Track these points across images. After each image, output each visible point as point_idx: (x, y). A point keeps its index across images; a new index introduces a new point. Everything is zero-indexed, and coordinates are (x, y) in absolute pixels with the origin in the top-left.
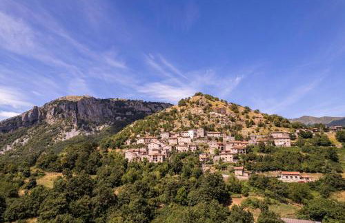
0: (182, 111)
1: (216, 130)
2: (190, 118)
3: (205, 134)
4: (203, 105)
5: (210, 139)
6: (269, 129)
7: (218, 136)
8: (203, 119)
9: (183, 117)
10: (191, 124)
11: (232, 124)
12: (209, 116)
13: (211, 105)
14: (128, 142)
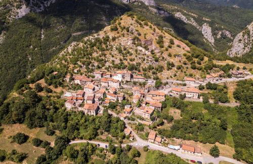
0: (114, 39)
1: (141, 69)
2: (120, 51)
3: (132, 77)
4: (133, 34)
5: (135, 83)
6: (185, 72)
7: (142, 81)
8: (131, 54)
9: (114, 48)
10: (121, 60)
11: (156, 65)
12: (136, 51)
13: (140, 35)
14: (68, 78)
